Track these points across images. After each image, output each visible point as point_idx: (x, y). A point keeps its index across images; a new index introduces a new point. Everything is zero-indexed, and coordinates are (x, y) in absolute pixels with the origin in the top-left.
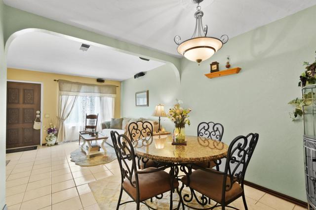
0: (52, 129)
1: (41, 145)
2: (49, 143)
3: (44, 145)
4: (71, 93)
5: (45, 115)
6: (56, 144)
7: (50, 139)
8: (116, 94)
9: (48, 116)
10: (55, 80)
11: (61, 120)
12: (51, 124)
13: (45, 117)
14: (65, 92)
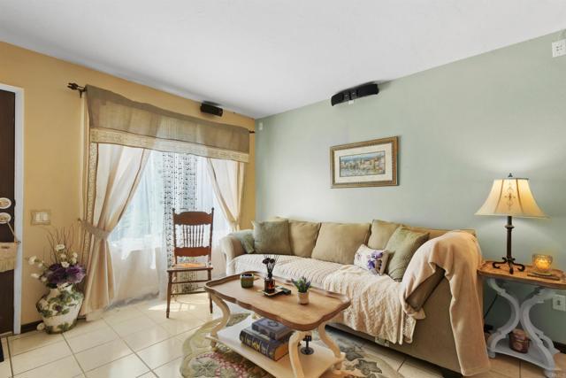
0: (65, 265)
1: (17, 328)
2: (56, 321)
3: (28, 328)
4: (129, 138)
5: (33, 214)
6: (81, 320)
7: (58, 308)
8: (247, 151)
9: (45, 217)
10: (73, 86)
11: (98, 231)
12: (59, 247)
13: (32, 222)
14: (109, 133)
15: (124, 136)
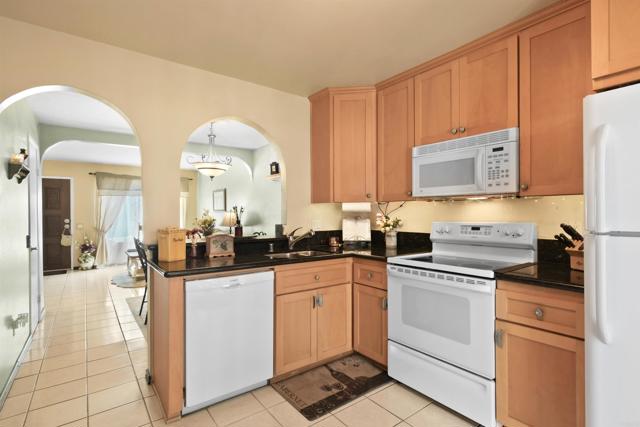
0: (88, 245)
1: (72, 268)
2: (84, 265)
3: (76, 269)
4: (115, 191)
5: (77, 225)
6: (94, 267)
7: (84, 261)
8: (188, 191)
9: (81, 226)
10: (91, 174)
11: (100, 232)
12: (85, 238)
13: (77, 228)
14: (106, 191)
15: (112, 192)
